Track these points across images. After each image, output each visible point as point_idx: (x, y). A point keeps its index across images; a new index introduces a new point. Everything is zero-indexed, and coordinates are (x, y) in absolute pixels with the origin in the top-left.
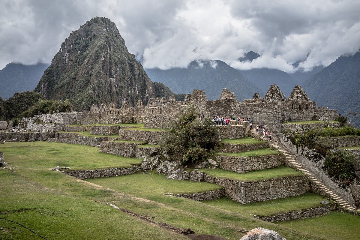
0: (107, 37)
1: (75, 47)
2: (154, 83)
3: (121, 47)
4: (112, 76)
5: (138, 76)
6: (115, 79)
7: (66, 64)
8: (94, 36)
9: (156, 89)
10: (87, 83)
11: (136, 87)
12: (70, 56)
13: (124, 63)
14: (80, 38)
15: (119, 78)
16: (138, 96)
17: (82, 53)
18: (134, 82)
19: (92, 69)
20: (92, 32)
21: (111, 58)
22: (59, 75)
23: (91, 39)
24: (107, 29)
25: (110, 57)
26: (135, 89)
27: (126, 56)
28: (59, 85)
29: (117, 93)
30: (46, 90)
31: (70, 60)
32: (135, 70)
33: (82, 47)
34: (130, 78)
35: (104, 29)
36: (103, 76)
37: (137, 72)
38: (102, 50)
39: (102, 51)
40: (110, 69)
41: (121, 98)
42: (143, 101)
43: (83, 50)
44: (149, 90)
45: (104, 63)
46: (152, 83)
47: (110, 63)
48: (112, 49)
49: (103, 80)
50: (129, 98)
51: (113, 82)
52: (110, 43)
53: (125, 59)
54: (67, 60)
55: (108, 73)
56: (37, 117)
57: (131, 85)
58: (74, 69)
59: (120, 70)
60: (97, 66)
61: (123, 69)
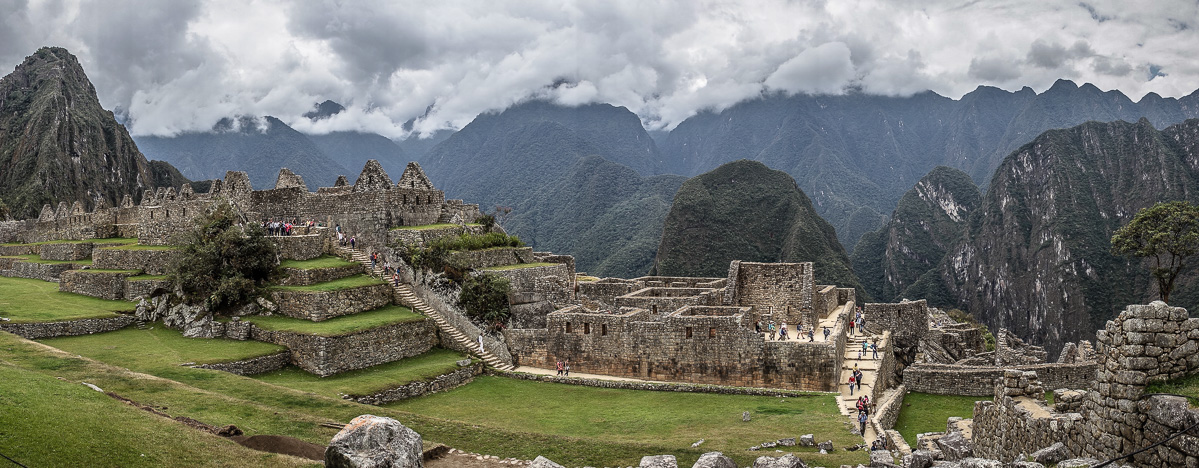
0: (63, 83)
2: (152, 163)
3: (90, 99)
4: (75, 153)
5: (122, 150)
6: (81, 158)
8: (41, 82)
9: (154, 174)
10: (31, 168)
11: (119, 172)
13: (95, 128)
14: (17, 88)
15: (86, 155)
16: (123, 186)
17: (20, 115)
18: (114, 162)
19: (38, 143)
20: (36, 75)
21: (72, 120)
23: (36, 88)
24: (63, 67)
25: (70, 118)
26: (116, 175)
27: (98, 116)
29: (84, 183)
32: (114, 141)
33: (21, 104)
34: (107, 155)
35: (58, 68)
36: (59, 154)
37: (118, 143)
38: (55, 107)
39: (56, 110)
40: (71, 141)
41: (92, 192)
42: (133, 195)
43: (22, 110)
44: (142, 175)
45: (60, 129)
46: (149, 163)
47: (71, 129)
48: (73, 103)
49: (60, 161)
50: (107, 192)
51: (78, 164)
52: (69, 94)
53: (96, 121)
55: (67, 148)
57: (108, 168)
58: (8, 144)
59: (88, 142)
60: (47, 137)
61: (94, 139)
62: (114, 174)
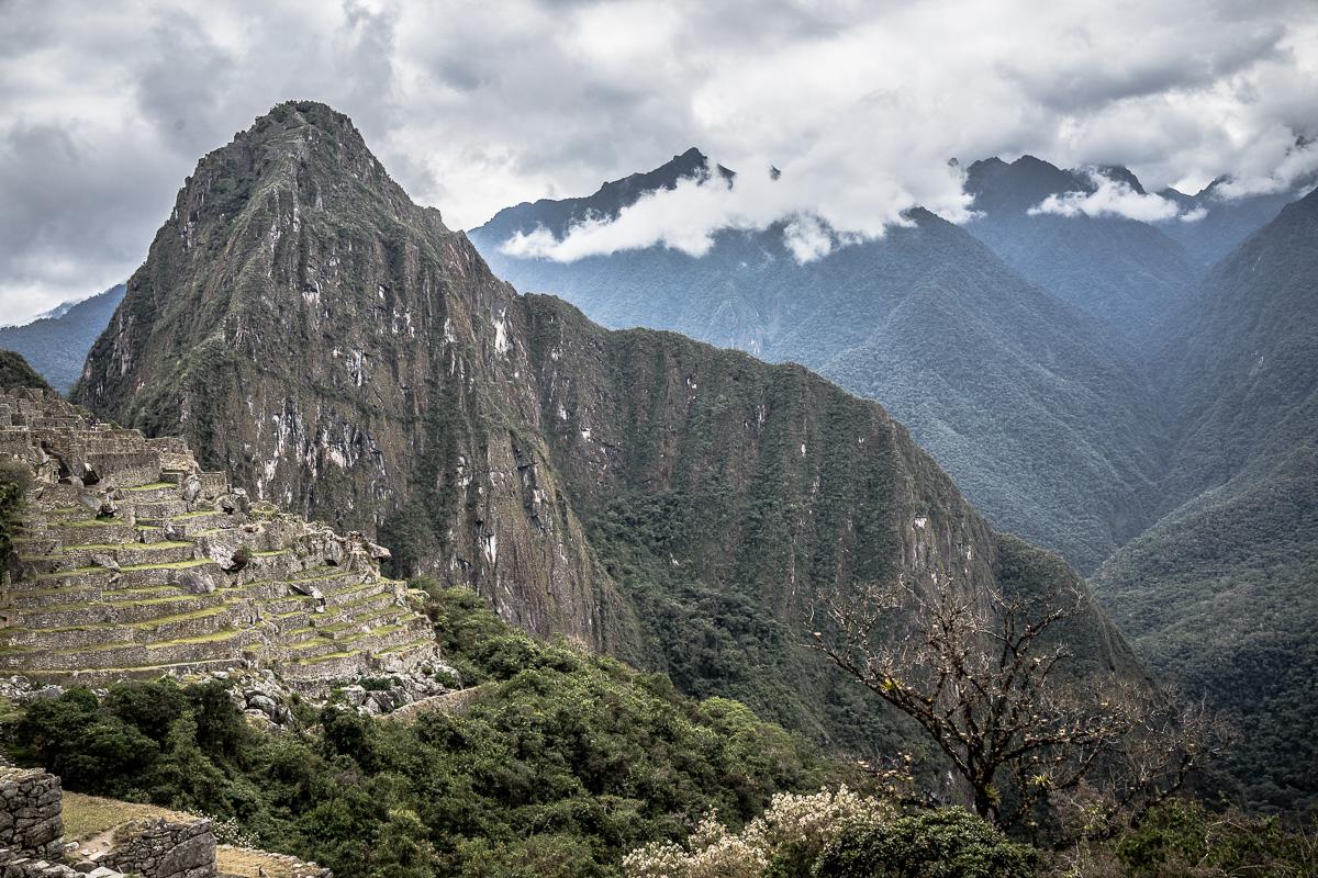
0: (303, 166)
1: (213, 203)
4: (309, 286)
5: (419, 278)
6: (322, 294)
7: (187, 254)
8: (268, 163)
9: (529, 317)
11: (408, 316)
12: (196, 230)
13: (361, 242)
14: (229, 173)
15: (334, 290)
17: (228, 219)
18: (398, 300)
19: (241, 267)
20: (264, 151)
21: (306, 230)
22: (168, 289)
23: (259, 174)
24: (310, 138)
25: (303, 227)
26: (401, 322)
27: (375, 219)
28: (163, 322)
29: (327, 336)
30: (131, 338)
31: (198, 244)
32: (403, 263)
33: (233, 201)
34: (385, 288)
35: (299, 141)
36: (274, 288)
38: (272, 209)
39: (274, 212)
40: (302, 265)
41: (343, 351)
42: (435, 357)
43: (233, 211)
44: (456, 322)
45: (279, 246)
46: (519, 298)
47: (303, 247)
49: (271, 299)
50: (378, 351)
51: (314, 304)
52: (312, 184)
53: (367, 230)
54: (189, 244)
55: (294, 278)
57: (387, 309)
59: (341, 266)
60: (252, 260)
61: (358, 261)
62: (398, 319)
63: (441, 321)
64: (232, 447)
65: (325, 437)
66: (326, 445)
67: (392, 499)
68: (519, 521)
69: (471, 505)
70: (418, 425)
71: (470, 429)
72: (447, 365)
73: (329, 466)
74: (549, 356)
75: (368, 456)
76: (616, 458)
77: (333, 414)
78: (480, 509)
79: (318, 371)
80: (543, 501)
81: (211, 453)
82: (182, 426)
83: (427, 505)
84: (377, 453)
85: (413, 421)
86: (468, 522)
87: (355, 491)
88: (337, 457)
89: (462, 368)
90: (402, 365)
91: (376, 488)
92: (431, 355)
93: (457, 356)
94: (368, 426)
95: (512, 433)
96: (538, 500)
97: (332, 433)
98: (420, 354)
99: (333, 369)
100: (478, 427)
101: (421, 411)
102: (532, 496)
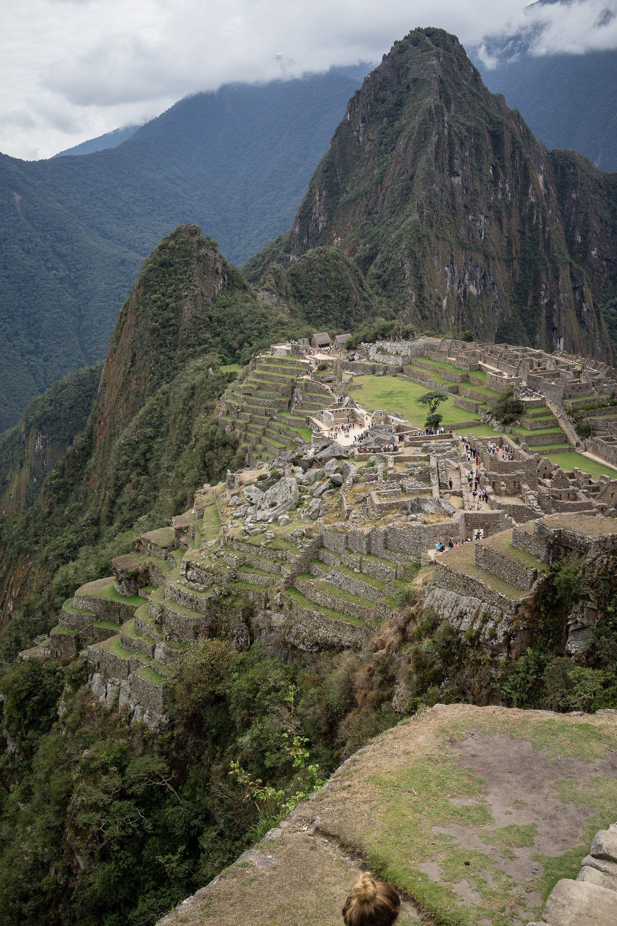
0: (441, 82)
1: (377, 110)
2: (553, 154)
3: (473, 94)
4: (456, 172)
5: (512, 157)
6: (462, 177)
7: (360, 147)
8: (415, 80)
9: (556, 167)
10: (406, 193)
11: (507, 186)
12: (366, 129)
13: (479, 135)
14: (385, 87)
15: (468, 173)
16: (511, 204)
17: (391, 123)
18: (502, 174)
19: (414, 162)
20: (408, 69)
21: (452, 133)
22: (348, 172)
23: (408, 88)
24: (441, 59)
25: (450, 130)
26: (504, 189)
27: (484, 115)
28: (349, 195)
29: (466, 206)
31: (368, 140)
32: (503, 147)
33: (392, 109)
34: (493, 166)
35: (435, 61)
36: (438, 177)
37: (508, 149)
38: (432, 118)
39: (433, 122)
40: (451, 159)
41: (474, 215)
42: (523, 213)
43: (393, 116)
44: (536, 187)
45: (437, 147)
46: (549, 154)
47: (451, 145)
48: (453, 107)
49: (438, 186)
50: (492, 212)
51: (458, 185)
52: (448, 95)
53: (481, 124)
54: (361, 139)
55: (447, 168)
56: (379, 344)
57: (495, 182)
58: (378, 160)
59: (471, 155)
60: (424, 158)
61: (478, 148)
62: (502, 189)
63: (526, 187)
64: (432, 292)
65: (467, 277)
66: (467, 282)
67: (502, 315)
68: (575, 325)
69: (549, 317)
70: (515, 263)
71: (548, 265)
72: (531, 218)
73: (469, 296)
74: (570, 197)
75: (488, 287)
76: (612, 269)
77: (471, 260)
78: (555, 320)
79: (463, 232)
80: (588, 310)
81: (424, 298)
82: (407, 282)
83: (523, 320)
84: (493, 284)
85: (511, 261)
86: (547, 328)
87: (483, 311)
88: (472, 289)
89: (541, 221)
90: (505, 220)
91: (493, 307)
92: (520, 212)
93: (538, 212)
94: (489, 266)
95: (570, 264)
96: (585, 310)
97: (470, 274)
98: (515, 211)
99: (470, 230)
100: (553, 262)
101: (516, 254)
102: (582, 308)
